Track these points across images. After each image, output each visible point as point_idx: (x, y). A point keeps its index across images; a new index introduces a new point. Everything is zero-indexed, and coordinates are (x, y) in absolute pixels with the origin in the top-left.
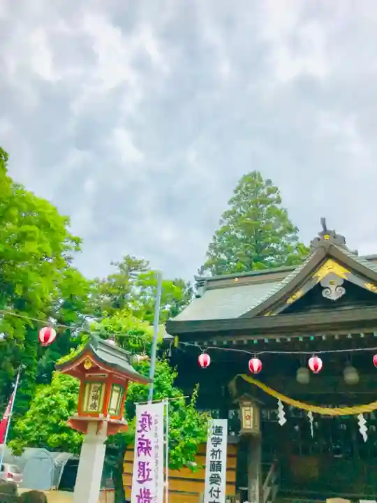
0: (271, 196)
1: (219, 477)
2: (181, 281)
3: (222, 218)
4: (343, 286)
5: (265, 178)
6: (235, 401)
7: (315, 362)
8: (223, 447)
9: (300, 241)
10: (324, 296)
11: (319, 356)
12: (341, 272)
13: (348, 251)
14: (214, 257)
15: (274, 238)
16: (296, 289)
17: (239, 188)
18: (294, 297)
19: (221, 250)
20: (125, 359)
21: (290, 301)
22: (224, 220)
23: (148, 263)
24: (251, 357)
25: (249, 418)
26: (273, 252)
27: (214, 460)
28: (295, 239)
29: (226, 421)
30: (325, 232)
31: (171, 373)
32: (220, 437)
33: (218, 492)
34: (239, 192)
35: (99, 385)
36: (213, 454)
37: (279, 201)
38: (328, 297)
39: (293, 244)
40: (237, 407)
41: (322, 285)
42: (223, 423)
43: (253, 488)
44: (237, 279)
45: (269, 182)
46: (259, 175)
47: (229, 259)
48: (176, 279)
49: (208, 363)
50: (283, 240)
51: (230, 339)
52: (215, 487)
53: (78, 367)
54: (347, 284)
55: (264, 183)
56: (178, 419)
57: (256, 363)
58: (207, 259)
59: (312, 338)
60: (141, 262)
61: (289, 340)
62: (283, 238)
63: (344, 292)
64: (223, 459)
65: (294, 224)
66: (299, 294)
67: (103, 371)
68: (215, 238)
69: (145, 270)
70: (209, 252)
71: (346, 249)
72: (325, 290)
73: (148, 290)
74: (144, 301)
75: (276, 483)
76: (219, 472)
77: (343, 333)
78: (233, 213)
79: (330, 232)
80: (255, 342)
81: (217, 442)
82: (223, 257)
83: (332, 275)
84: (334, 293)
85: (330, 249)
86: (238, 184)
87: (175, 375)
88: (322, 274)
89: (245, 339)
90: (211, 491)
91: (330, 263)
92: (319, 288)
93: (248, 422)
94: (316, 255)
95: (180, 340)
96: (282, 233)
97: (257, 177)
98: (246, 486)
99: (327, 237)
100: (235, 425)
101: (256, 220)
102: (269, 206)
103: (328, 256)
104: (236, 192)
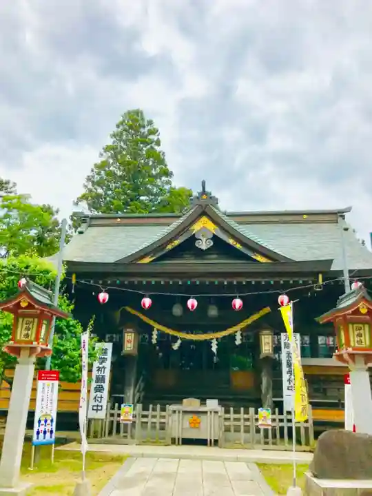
0: (151, 137)
1: (102, 387)
2: (49, 208)
3: (102, 151)
4: (212, 239)
5: (147, 118)
6: (121, 328)
7: (192, 303)
8: (108, 364)
9: (173, 185)
10: (197, 246)
11: (196, 298)
12: (211, 227)
13: (220, 211)
14: (91, 191)
15: (151, 179)
16: (175, 238)
17: (122, 123)
18: (173, 244)
19: (99, 184)
20: (47, 297)
21: (169, 247)
22: (104, 154)
23: (15, 184)
24: (143, 296)
25: (130, 343)
26: (149, 193)
27: (99, 374)
28: (169, 183)
29: (111, 344)
30: (204, 192)
31: (68, 305)
32: (105, 357)
33: (101, 398)
34: (121, 127)
35: (31, 320)
36: (98, 370)
37: (158, 143)
38: (200, 247)
39: (167, 187)
40: (121, 333)
41: (196, 237)
42: (109, 346)
43: (128, 394)
44: (119, 220)
45: (150, 123)
46: (142, 113)
47: (106, 194)
48: (44, 205)
49: (107, 300)
50: (159, 182)
51: (122, 279)
52: (99, 394)
53: (14, 305)
54: (215, 238)
55: (146, 123)
56: (76, 344)
57: (147, 302)
58: (83, 191)
59: (189, 283)
60: (7, 183)
61: (171, 283)
62: (158, 180)
63: (212, 244)
64: (107, 374)
65: (170, 168)
66: (177, 242)
67: (38, 309)
68: (92, 171)
69: (11, 192)
70: (86, 184)
71: (218, 209)
72: (197, 242)
73: (14, 213)
74: (8, 224)
75: (143, 390)
76: (102, 384)
77: (212, 280)
78: (113, 148)
79: (208, 193)
80: (144, 283)
81: (103, 360)
82: (100, 191)
83: (204, 229)
84: (204, 244)
85: (205, 207)
86: (121, 119)
87: (72, 307)
88: (196, 227)
89: (136, 280)
90: (95, 398)
91: (204, 219)
92: (193, 239)
93: (129, 345)
94: (194, 211)
95: (76, 278)
96: (159, 176)
97: (140, 114)
98: (123, 394)
99: (204, 197)
100: (118, 348)
101: (135, 159)
102: (149, 147)
103: (204, 214)
104: (118, 126)
